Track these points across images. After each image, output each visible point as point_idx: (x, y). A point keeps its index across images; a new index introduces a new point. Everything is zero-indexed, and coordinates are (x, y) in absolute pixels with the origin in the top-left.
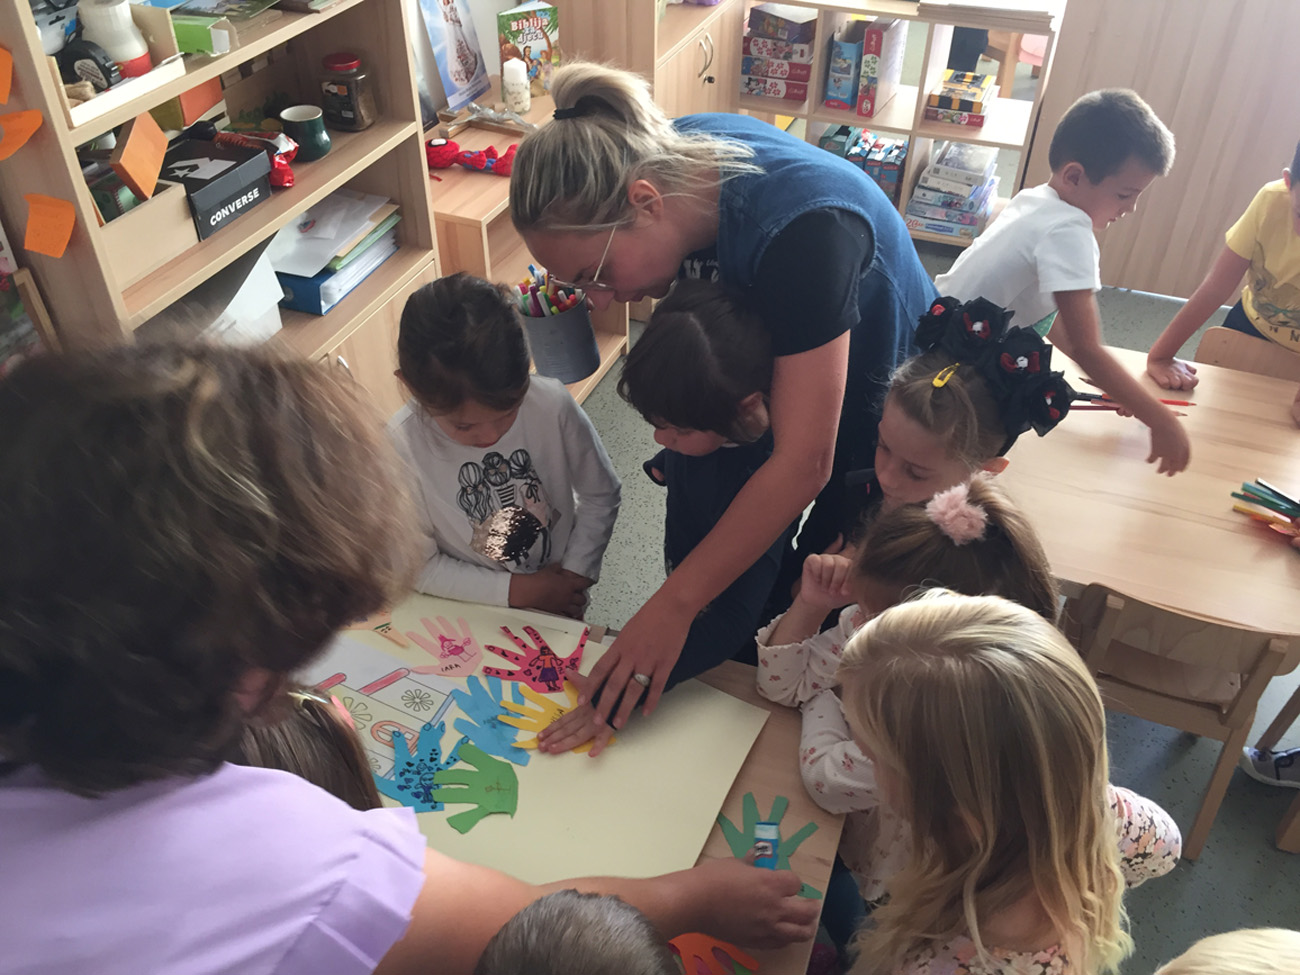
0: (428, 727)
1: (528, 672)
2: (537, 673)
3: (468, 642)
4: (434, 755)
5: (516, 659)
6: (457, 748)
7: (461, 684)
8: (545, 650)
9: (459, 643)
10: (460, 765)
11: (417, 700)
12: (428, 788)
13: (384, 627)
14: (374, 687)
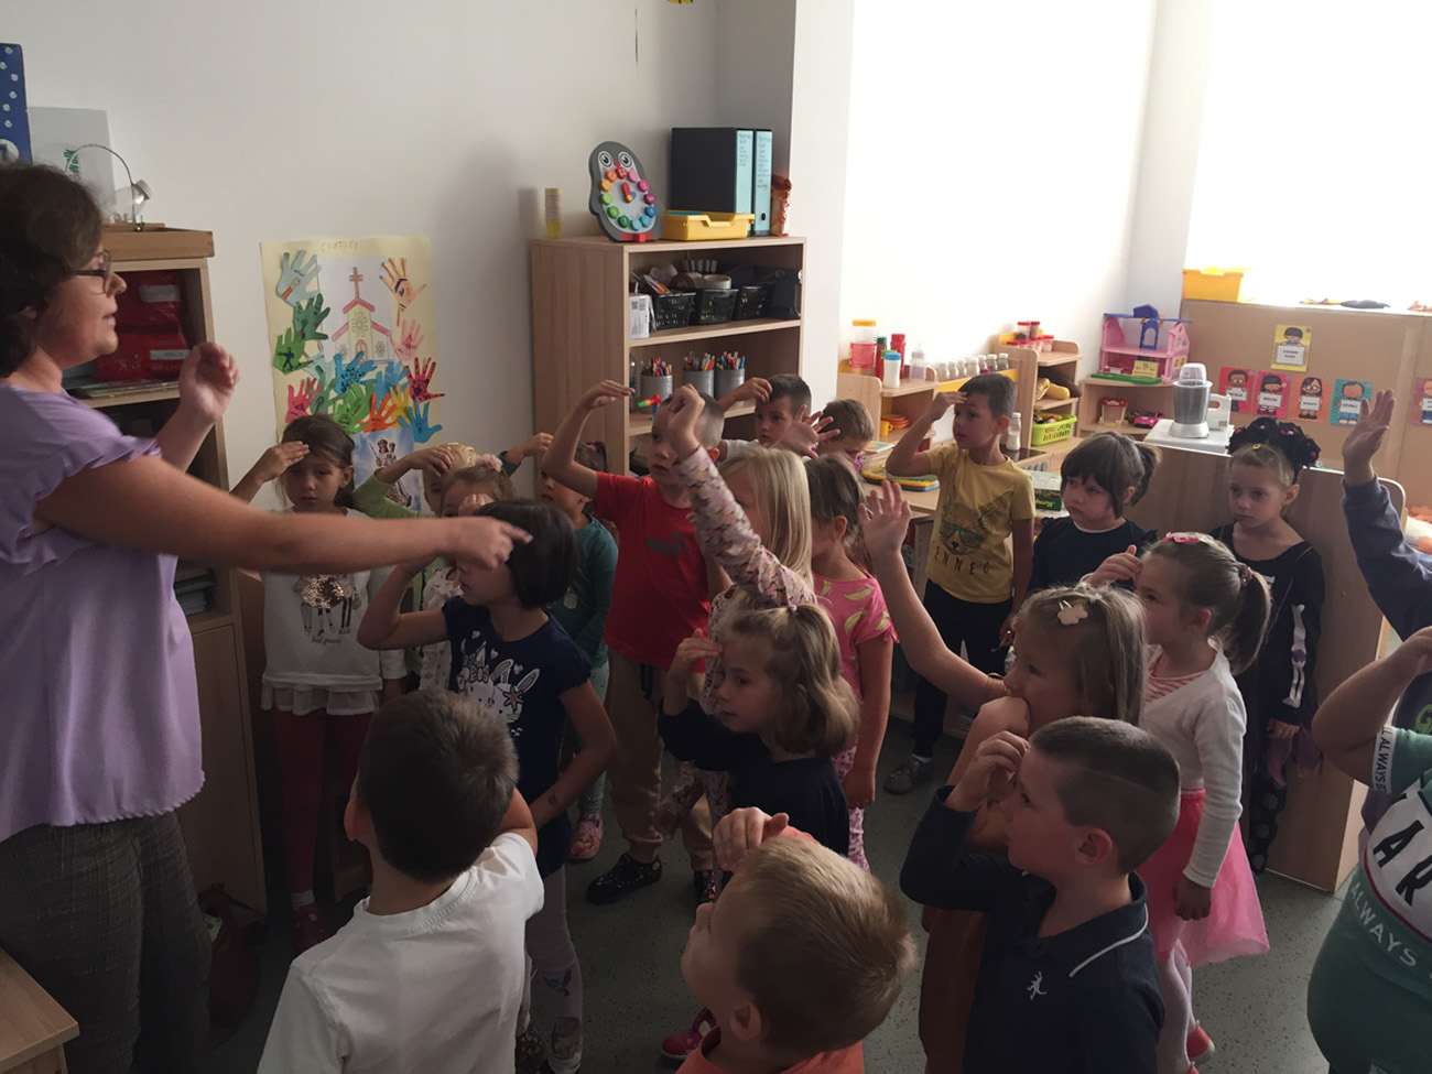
0: (372, 362)
1: (414, 382)
2: (416, 386)
3: (414, 347)
4: (363, 374)
5: (417, 373)
6: (369, 381)
7: (397, 361)
8: (427, 381)
9: (412, 344)
10: (363, 387)
11: (380, 349)
12: (348, 385)
13: (403, 307)
14: (375, 326)
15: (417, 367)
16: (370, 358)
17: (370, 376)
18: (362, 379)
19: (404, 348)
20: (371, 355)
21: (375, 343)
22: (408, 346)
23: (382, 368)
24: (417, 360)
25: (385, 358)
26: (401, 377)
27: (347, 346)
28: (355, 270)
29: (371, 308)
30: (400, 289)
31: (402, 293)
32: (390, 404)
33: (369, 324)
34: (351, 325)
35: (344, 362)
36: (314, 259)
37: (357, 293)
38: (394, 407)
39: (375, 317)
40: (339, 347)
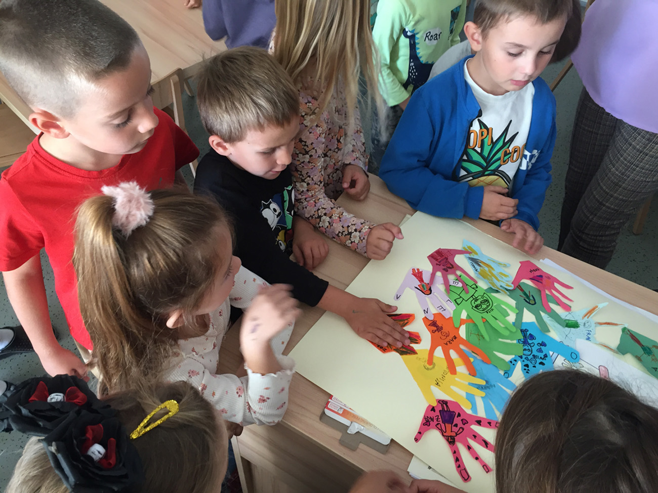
1: (465, 422)
2: (457, 420)
5: (475, 436)
8: (451, 441)
10: (508, 358)
12: (525, 343)
17: (518, 376)
18: (519, 365)
32: (461, 369)
38: (452, 369)
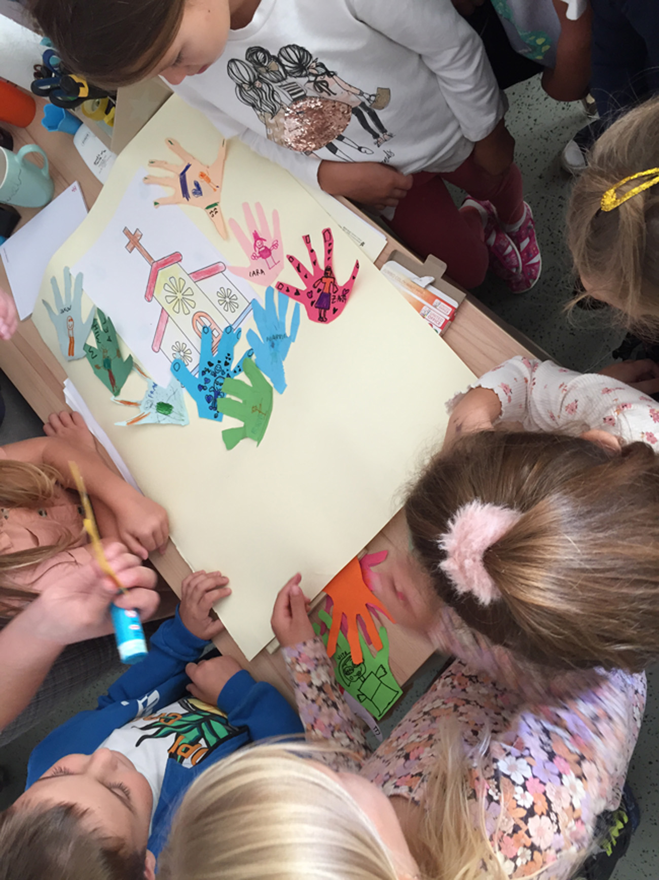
0: (230, 329)
1: (310, 294)
3: (275, 245)
4: (229, 357)
5: (305, 276)
6: (244, 358)
7: (261, 293)
9: (269, 245)
10: (242, 377)
11: (227, 299)
12: (218, 393)
13: (213, 208)
14: (200, 275)
15: (299, 268)
16: (223, 325)
17: (240, 350)
19: (261, 263)
20: (221, 320)
21: (215, 299)
22: (266, 253)
23: (249, 324)
24: (291, 259)
25: (243, 304)
26: (283, 307)
27: (182, 340)
28: (126, 232)
29: (176, 258)
30: (191, 187)
31: (198, 190)
33: (190, 282)
34: (168, 309)
35: (190, 368)
36: (68, 275)
37: (149, 257)
39: (191, 264)
40: (170, 352)
